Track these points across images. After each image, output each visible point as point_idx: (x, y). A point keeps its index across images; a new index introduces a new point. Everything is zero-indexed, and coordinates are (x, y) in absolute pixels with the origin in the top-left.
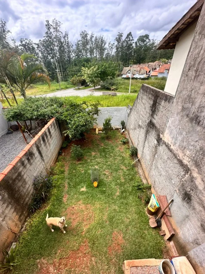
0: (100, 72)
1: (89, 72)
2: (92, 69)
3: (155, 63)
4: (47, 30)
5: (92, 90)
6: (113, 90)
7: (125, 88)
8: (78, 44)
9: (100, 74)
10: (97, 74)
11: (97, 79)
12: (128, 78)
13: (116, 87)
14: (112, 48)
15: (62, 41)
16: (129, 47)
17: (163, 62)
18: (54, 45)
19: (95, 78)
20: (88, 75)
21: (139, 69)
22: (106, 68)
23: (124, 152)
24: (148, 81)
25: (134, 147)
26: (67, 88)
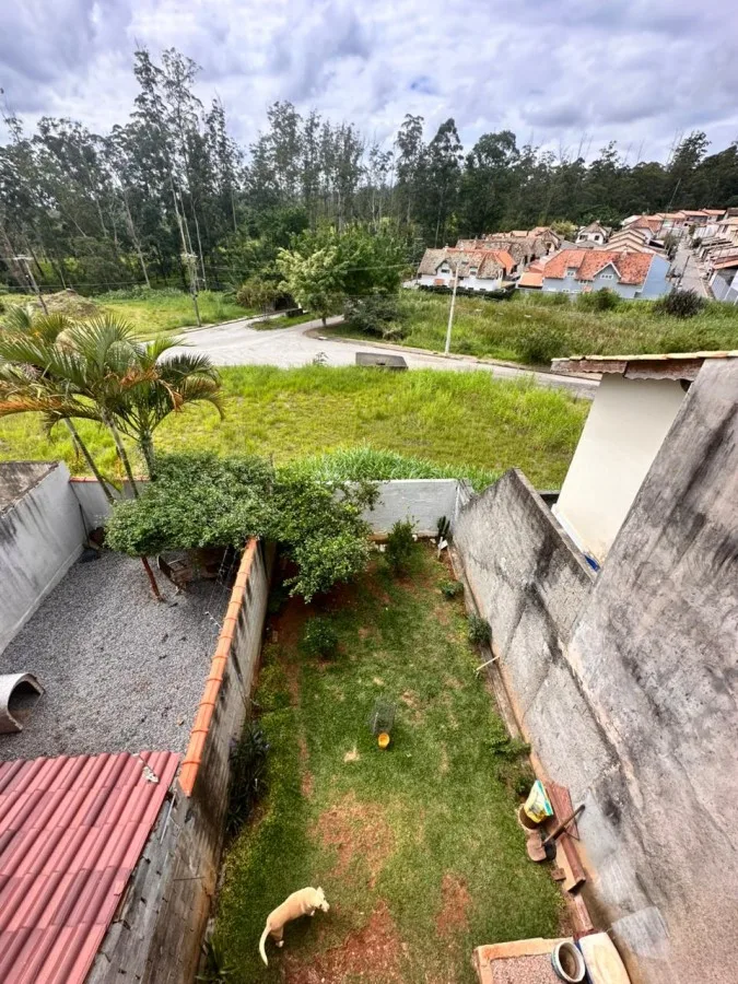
0: (345, 272)
1: (305, 271)
2: (317, 260)
3: (532, 234)
4: (140, 90)
5: (316, 333)
6: (389, 337)
7: (430, 332)
8: (263, 151)
9: (345, 278)
10: (335, 279)
11: (335, 295)
12: (441, 291)
13: (400, 328)
14: (383, 168)
15: (201, 134)
16: (446, 170)
17: (560, 233)
18: (171, 146)
19: (326, 290)
20: (304, 279)
21: (477, 259)
22: (367, 256)
23: (452, 628)
24: (510, 304)
25: (482, 621)
26: (222, 318)
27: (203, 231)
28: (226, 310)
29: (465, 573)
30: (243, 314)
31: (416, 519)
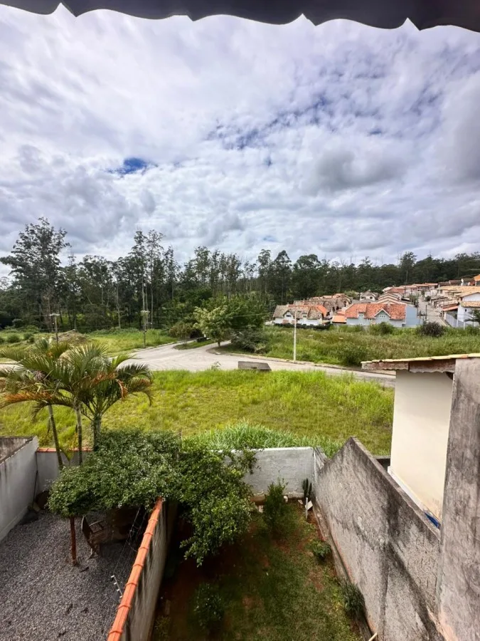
0: (232, 318)
1: (209, 318)
2: (216, 312)
3: (335, 297)
4: (135, 244)
5: (214, 351)
6: (258, 352)
7: (283, 348)
8: (191, 265)
9: (232, 321)
10: (226, 321)
11: (226, 330)
12: (287, 326)
13: (265, 347)
14: (251, 270)
15: (161, 260)
16: (284, 270)
17: (349, 296)
18: (145, 265)
19: (221, 328)
20: (208, 321)
21: (306, 309)
22: (245, 310)
23: (327, 597)
24: (329, 332)
25: (352, 587)
26: (159, 343)
27: (155, 300)
28: (162, 339)
29: (330, 533)
30: (172, 341)
31: (285, 481)
